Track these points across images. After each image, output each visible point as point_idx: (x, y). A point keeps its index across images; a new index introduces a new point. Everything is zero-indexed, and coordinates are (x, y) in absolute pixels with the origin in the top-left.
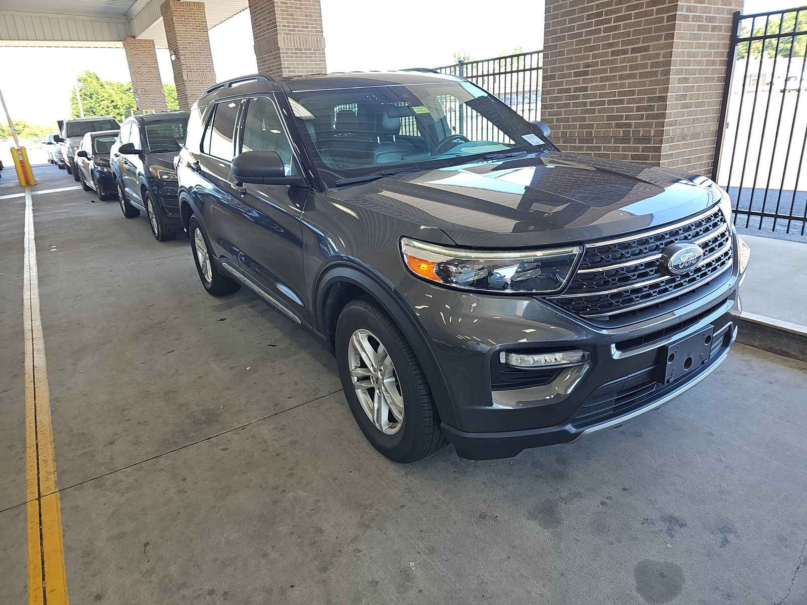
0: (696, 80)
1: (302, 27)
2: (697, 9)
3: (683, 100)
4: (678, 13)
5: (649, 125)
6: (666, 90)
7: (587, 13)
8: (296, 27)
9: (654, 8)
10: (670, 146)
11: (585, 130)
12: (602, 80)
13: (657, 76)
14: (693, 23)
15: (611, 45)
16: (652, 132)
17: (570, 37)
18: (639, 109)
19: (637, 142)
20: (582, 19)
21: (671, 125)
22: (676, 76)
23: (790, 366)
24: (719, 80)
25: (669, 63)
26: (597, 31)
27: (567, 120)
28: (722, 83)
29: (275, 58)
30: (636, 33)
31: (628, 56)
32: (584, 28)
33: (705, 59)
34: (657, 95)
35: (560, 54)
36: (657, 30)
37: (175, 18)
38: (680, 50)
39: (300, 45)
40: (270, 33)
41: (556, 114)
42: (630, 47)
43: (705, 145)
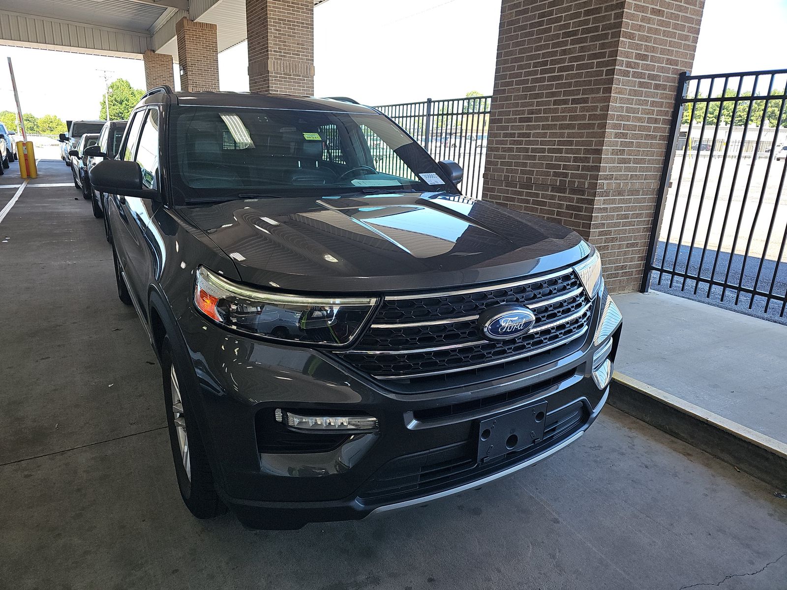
0: (635, 137)
1: (293, 54)
2: (638, 66)
3: (620, 155)
4: (616, 67)
5: (584, 177)
6: (602, 143)
7: (534, 61)
8: (287, 53)
9: (595, 61)
10: (604, 200)
11: (526, 176)
12: (544, 127)
13: (594, 129)
14: (633, 79)
15: (553, 94)
16: (586, 184)
17: (518, 83)
18: (576, 160)
19: (572, 193)
20: (528, 66)
21: (606, 179)
22: (613, 130)
23: (675, 450)
24: (662, 138)
25: (605, 117)
26: (542, 80)
27: (510, 164)
28: (665, 142)
29: (265, 81)
30: (577, 84)
31: (568, 106)
32: (530, 75)
33: (647, 116)
34: (593, 147)
35: (508, 98)
36: (597, 82)
37: (187, 37)
38: (618, 105)
39: (290, 71)
40: (262, 57)
41: (501, 157)
42: (570, 98)
43: (645, 202)
